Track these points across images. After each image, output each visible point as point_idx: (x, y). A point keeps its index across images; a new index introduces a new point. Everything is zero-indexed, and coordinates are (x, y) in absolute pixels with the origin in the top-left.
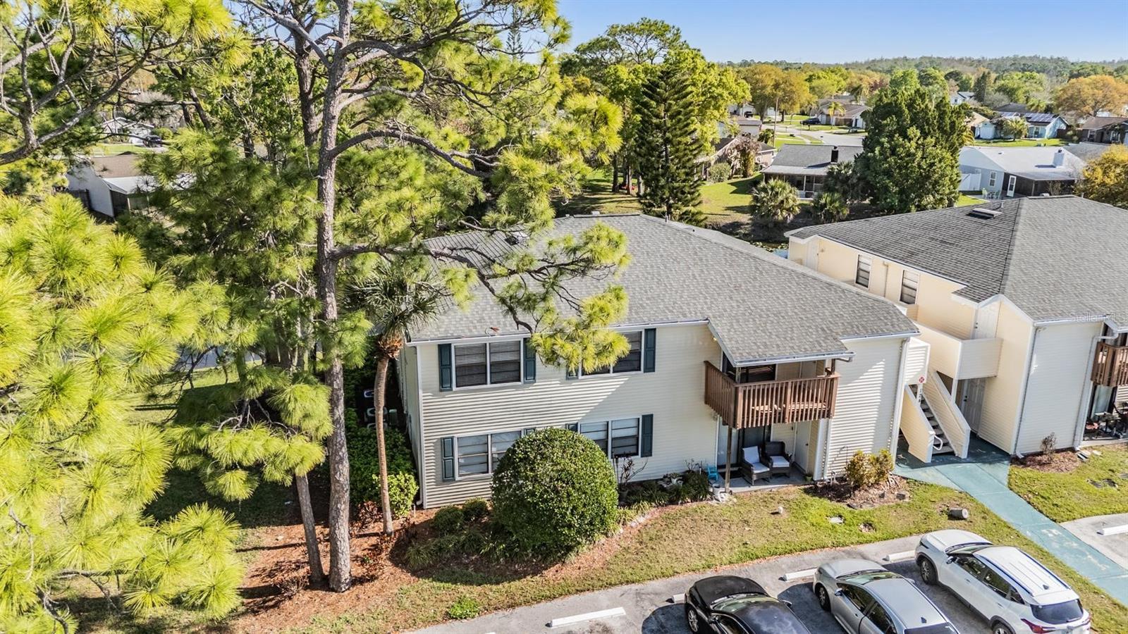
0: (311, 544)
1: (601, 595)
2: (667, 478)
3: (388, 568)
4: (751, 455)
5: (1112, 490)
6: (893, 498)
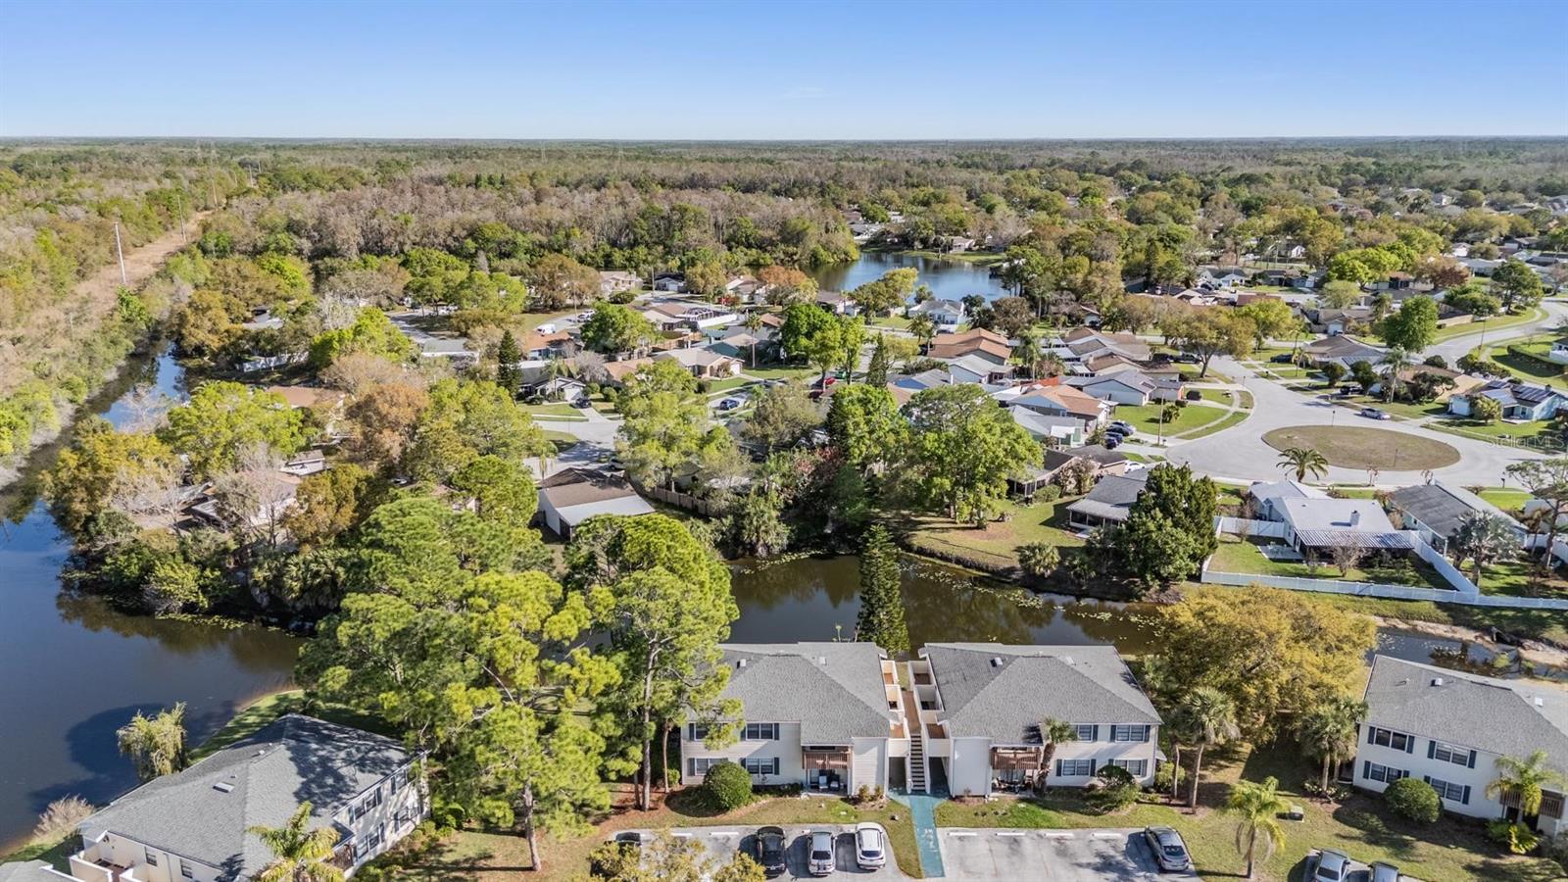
0: (637, 792)
1: (733, 827)
2: (783, 785)
3: (662, 805)
4: (823, 780)
5: (981, 818)
6: (877, 807)
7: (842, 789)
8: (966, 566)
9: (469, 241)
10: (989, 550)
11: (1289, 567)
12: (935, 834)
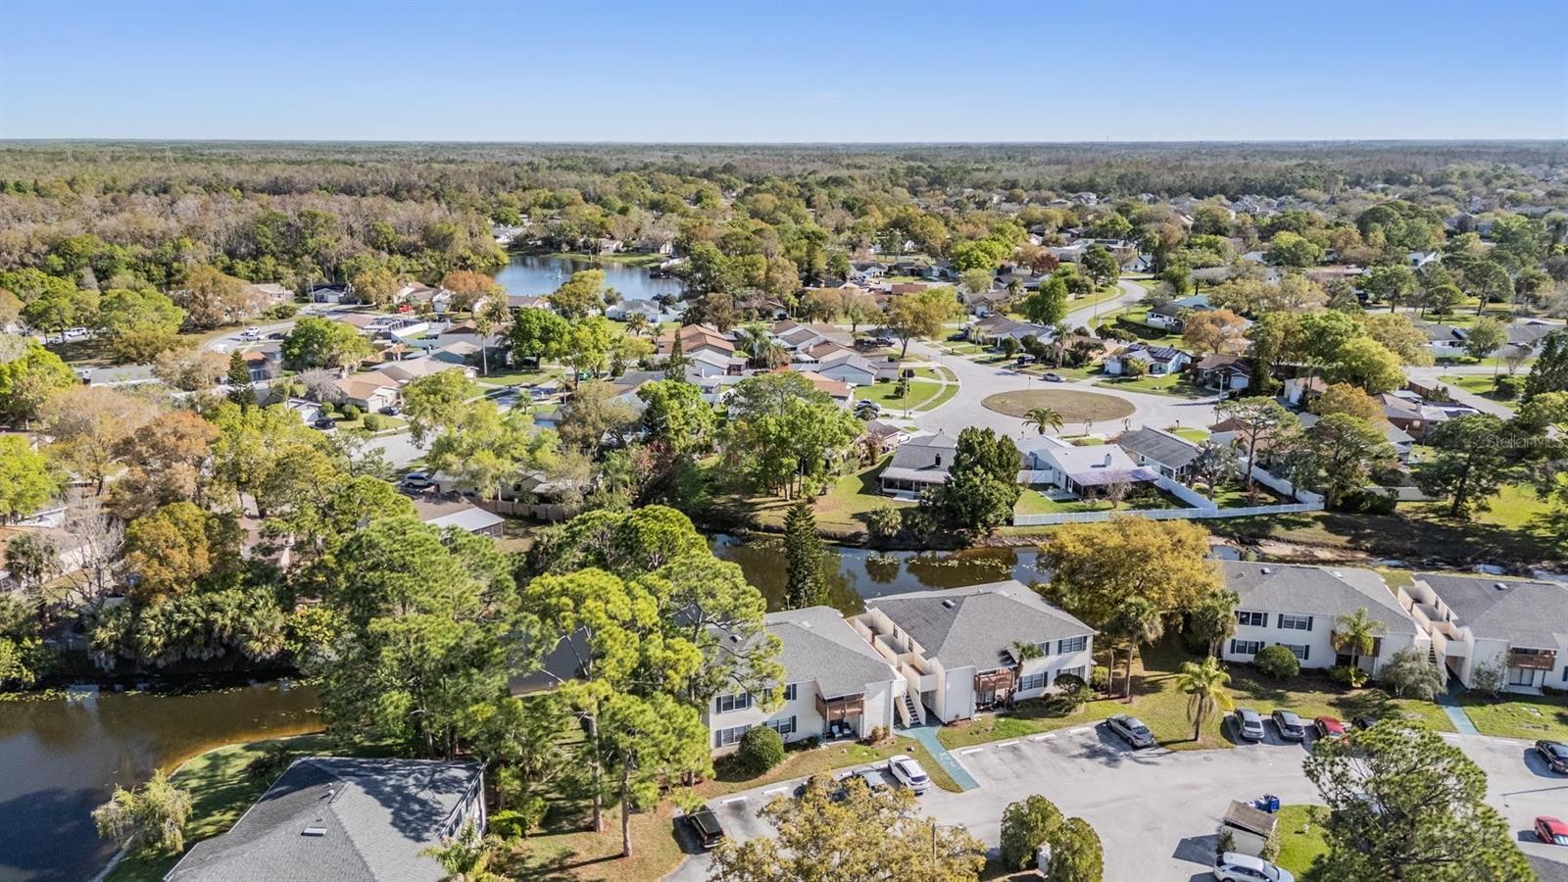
1: (779, 783)
2: (802, 740)
4: (835, 729)
5: (976, 736)
6: (890, 745)
7: (854, 735)
9: (53, 257)
10: (832, 521)
12: (950, 756)
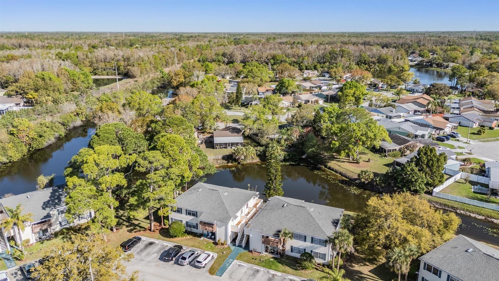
1: (172, 243)
4: (210, 234)
5: (253, 260)
6: (222, 248)
7: (215, 239)
8: (342, 176)
9: (272, 60)
10: (353, 171)
11: (479, 196)
12: (233, 261)
